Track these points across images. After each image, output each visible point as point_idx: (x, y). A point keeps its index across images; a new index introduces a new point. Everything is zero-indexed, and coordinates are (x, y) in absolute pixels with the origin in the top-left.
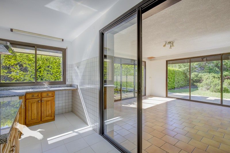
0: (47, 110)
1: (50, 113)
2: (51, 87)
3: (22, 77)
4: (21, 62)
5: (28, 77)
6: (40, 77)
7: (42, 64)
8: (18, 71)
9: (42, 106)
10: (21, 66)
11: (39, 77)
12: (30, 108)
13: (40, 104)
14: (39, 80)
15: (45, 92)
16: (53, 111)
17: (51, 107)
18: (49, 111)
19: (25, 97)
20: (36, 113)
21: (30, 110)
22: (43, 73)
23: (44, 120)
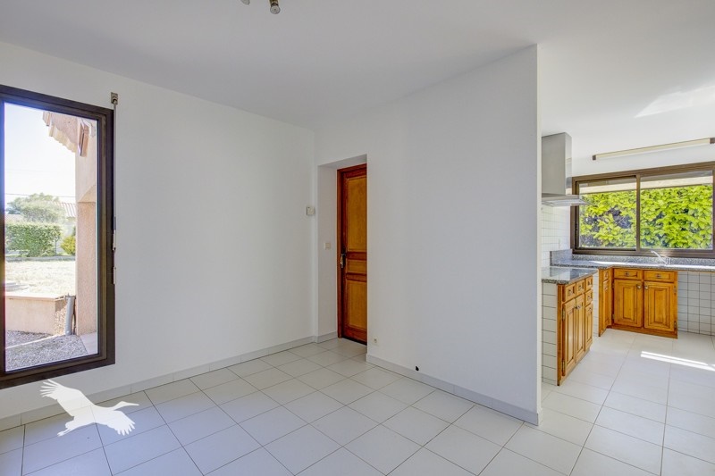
0: (657, 310)
1: (664, 317)
2: (671, 263)
3: (618, 237)
4: (616, 206)
5: (630, 239)
6: (660, 238)
7: (665, 205)
8: (611, 226)
9: (646, 297)
10: (616, 214)
11: (657, 238)
12: (621, 296)
13: (640, 292)
14: (643, 246)
15: (652, 269)
16: (671, 314)
17: (668, 304)
18: (660, 312)
19: (613, 275)
20: (632, 308)
21: (621, 301)
22: (669, 228)
23: (650, 327)
